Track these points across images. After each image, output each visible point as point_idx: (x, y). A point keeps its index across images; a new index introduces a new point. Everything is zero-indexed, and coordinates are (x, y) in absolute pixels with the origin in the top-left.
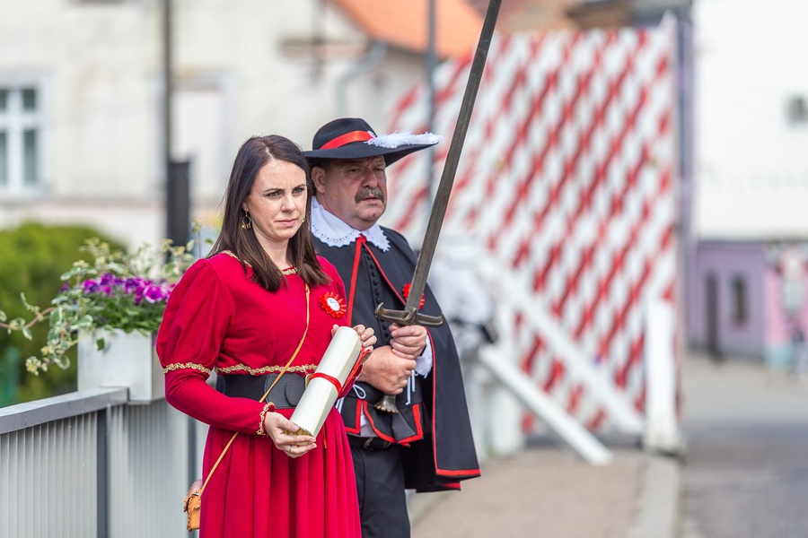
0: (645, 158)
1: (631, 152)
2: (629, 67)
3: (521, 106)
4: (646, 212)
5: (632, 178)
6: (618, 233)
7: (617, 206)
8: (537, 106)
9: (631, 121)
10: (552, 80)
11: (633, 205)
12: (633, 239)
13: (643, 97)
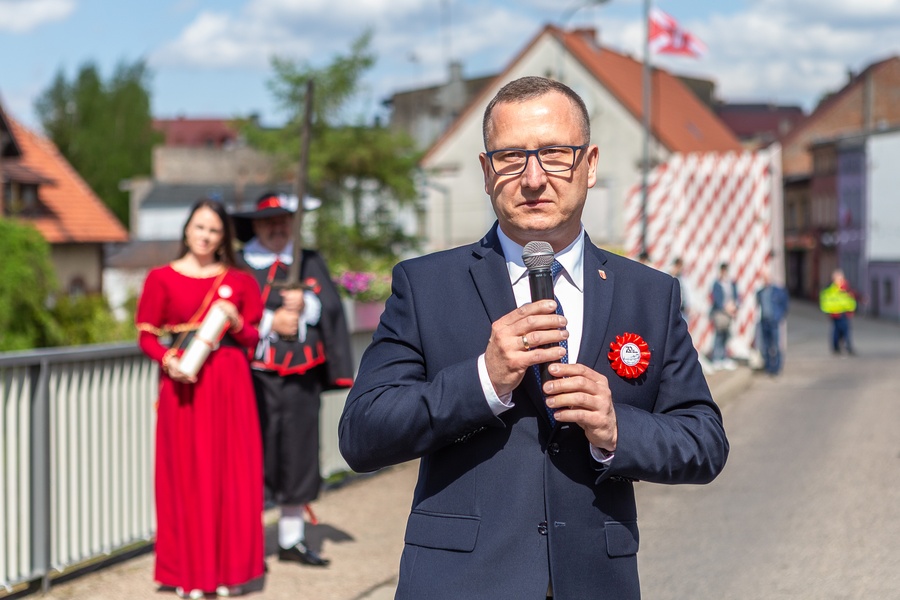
0: (756, 218)
1: (748, 215)
2: (747, 174)
3: (693, 191)
4: (756, 246)
5: (749, 229)
6: (742, 255)
7: (741, 242)
8: (700, 192)
9: (748, 199)
10: (708, 179)
11: (749, 243)
12: (749, 260)
13: (754, 188)
